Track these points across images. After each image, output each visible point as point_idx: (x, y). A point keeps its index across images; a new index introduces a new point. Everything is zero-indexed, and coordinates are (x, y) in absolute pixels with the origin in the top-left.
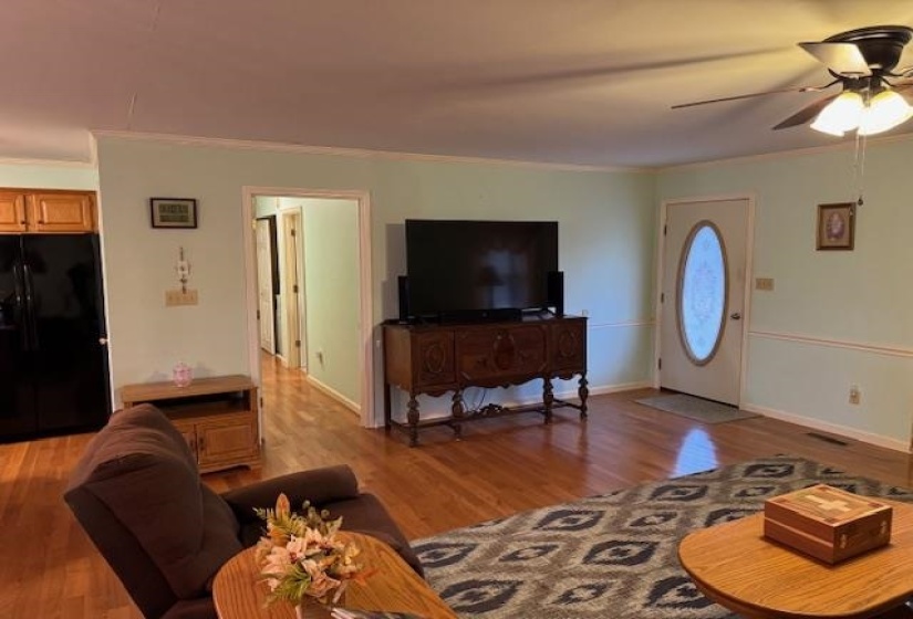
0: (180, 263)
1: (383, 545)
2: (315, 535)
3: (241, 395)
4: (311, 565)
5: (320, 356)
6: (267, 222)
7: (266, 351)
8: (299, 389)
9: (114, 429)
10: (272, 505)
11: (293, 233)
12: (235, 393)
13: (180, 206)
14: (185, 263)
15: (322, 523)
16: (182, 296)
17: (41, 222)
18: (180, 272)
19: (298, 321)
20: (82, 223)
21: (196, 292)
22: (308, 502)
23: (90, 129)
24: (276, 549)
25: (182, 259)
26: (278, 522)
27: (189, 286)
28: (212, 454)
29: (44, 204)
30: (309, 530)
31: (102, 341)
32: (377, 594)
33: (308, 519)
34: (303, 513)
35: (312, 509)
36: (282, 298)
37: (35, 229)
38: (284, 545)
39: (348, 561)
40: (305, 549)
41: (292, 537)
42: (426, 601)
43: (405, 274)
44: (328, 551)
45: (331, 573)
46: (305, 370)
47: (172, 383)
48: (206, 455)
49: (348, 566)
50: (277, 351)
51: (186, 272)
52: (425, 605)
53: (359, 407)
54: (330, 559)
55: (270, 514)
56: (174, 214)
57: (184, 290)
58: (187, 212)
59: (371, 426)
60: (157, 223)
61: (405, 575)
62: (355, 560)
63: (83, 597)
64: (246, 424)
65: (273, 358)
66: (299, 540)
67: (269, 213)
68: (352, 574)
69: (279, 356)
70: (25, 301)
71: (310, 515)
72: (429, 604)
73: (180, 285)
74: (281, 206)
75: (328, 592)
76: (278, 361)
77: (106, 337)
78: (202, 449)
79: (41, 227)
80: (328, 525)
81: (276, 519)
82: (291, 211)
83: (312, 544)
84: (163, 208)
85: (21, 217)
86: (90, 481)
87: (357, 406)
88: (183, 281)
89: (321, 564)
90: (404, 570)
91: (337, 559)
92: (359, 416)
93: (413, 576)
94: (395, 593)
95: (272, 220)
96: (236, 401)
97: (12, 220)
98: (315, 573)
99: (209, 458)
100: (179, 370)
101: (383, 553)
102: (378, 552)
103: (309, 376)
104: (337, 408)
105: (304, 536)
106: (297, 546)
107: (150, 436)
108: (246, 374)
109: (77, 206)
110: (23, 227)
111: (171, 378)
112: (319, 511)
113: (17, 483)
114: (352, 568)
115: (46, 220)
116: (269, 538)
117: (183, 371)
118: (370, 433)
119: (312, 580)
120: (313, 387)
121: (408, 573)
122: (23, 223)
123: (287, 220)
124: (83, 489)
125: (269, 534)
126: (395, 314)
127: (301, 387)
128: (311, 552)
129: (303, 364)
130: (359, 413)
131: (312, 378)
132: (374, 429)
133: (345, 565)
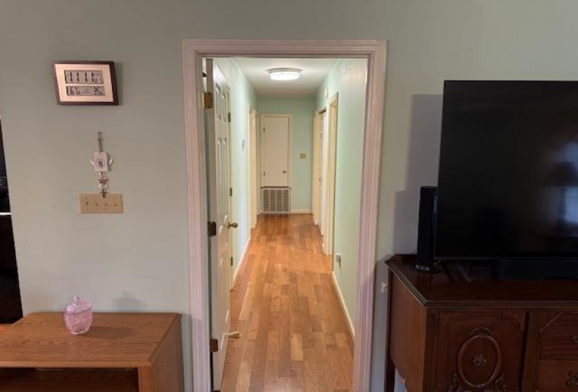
0: (97, 154)
5: (339, 261)
13: (91, 73)
14: (103, 156)
16: (103, 202)
18: (97, 169)
21: (119, 196)
25: (100, 149)
27: (110, 188)
43: (433, 182)
51: (105, 169)
57: (104, 194)
58: (102, 81)
60: (65, 97)
73: (100, 187)
84: (69, 75)
88: (103, 182)
103: (333, 274)
117: (77, 314)
126: (412, 247)
131: (335, 279)
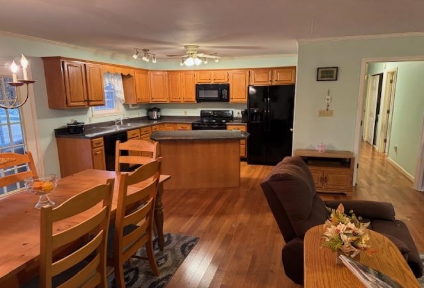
0: (327, 97)
1: (393, 244)
2: (352, 226)
3: (348, 161)
4: (344, 237)
5: (396, 149)
6: (378, 76)
7: (368, 143)
8: (383, 164)
9: (283, 163)
10: (336, 208)
11: (391, 82)
12: (345, 159)
13: (330, 71)
14: (329, 97)
15: (358, 222)
16: (326, 112)
17: (277, 80)
18: (326, 102)
19: (387, 127)
20: (291, 80)
21: (333, 111)
22: (352, 211)
23: (296, 39)
24: (332, 226)
25: (328, 95)
26: (337, 216)
27: (330, 108)
28: (329, 185)
29: (278, 74)
30: (350, 223)
31: (291, 130)
32: (380, 264)
33: (351, 218)
34: (349, 215)
35: (354, 215)
36: (380, 116)
37: (274, 83)
38: (336, 226)
39: (364, 242)
40: (344, 230)
41: (340, 223)
42: (406, 276)
44: (355, 234)
45: (353, 244)
46: (387, 154)
47: (317, 151)
48: (327, 184)
49: (363, 244)
50: (374, 143)
51: (329, 102)
52: (406, 279)
53: (413, 178)
54: (355, 238)
55: (334, 211)
56: (327, 74)
57: (327, 110)
58: (333, 73)
59: (420, 190)
60: (319, 79)
61: (400, 262)
62: (367, 242)
63: (269, 226)
64: (347, 174)
65: (372, 147)
66: (343, 225)
67: (380, 72)
68: (365, 249)
69: (374, 146)
70: (267, 112)
71: (353, 217)
72: (408, 279)
73: (326, 107)
74: (386, 68)
75: (351, 251)
76: (374, 149)
77: (292, 128)
78: (326, 181)
79: (276, 82)
80: (361, 224)
81: (336, 213)
82: (391, 71)
83: (349, 229)
84: (322, 72)
85: (270, 79)
86: (269, 181)
87: (412, 177)
88: (328, 106)
89: (349, 239)
90: (399, 258)
91: (358, 239)
92: (413, 183)
93: (404, 264)
94: (390, 267)
95: (381, 75)
96: (344, 163)
97: (267, 80)
98: (345, 241)
99: (328, 186)
100: (320, 145)
101: (390, 247)
102: (388, 246)
103: (389, 158)
104: (401, 177)
105: (346, 224)
106: (342, 227)
107: (294, 168)
108: (352, 151)
109: (290, 73)
110: (270, 83)
111: (317, 148)
112: (357, 216)
113: (257, 180)
114: (365, 246)
115: (278, 79)
116: (331, 221)
117: (322, 146)
118: (418, 193)
119: (343, 244)
120: (390, 163)
121: (402, 261)
122: (271, 81)
123: (389, 74)
124: (266, 183)
125: (330, 219)
127: (384, 163)
128: (347, 232)
129: (387, 151)
130: (413, 181)
131: (391, 159)
132: (420, 192)
133: (362, 243)
